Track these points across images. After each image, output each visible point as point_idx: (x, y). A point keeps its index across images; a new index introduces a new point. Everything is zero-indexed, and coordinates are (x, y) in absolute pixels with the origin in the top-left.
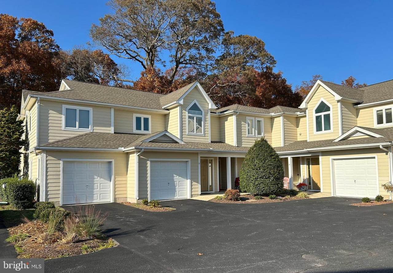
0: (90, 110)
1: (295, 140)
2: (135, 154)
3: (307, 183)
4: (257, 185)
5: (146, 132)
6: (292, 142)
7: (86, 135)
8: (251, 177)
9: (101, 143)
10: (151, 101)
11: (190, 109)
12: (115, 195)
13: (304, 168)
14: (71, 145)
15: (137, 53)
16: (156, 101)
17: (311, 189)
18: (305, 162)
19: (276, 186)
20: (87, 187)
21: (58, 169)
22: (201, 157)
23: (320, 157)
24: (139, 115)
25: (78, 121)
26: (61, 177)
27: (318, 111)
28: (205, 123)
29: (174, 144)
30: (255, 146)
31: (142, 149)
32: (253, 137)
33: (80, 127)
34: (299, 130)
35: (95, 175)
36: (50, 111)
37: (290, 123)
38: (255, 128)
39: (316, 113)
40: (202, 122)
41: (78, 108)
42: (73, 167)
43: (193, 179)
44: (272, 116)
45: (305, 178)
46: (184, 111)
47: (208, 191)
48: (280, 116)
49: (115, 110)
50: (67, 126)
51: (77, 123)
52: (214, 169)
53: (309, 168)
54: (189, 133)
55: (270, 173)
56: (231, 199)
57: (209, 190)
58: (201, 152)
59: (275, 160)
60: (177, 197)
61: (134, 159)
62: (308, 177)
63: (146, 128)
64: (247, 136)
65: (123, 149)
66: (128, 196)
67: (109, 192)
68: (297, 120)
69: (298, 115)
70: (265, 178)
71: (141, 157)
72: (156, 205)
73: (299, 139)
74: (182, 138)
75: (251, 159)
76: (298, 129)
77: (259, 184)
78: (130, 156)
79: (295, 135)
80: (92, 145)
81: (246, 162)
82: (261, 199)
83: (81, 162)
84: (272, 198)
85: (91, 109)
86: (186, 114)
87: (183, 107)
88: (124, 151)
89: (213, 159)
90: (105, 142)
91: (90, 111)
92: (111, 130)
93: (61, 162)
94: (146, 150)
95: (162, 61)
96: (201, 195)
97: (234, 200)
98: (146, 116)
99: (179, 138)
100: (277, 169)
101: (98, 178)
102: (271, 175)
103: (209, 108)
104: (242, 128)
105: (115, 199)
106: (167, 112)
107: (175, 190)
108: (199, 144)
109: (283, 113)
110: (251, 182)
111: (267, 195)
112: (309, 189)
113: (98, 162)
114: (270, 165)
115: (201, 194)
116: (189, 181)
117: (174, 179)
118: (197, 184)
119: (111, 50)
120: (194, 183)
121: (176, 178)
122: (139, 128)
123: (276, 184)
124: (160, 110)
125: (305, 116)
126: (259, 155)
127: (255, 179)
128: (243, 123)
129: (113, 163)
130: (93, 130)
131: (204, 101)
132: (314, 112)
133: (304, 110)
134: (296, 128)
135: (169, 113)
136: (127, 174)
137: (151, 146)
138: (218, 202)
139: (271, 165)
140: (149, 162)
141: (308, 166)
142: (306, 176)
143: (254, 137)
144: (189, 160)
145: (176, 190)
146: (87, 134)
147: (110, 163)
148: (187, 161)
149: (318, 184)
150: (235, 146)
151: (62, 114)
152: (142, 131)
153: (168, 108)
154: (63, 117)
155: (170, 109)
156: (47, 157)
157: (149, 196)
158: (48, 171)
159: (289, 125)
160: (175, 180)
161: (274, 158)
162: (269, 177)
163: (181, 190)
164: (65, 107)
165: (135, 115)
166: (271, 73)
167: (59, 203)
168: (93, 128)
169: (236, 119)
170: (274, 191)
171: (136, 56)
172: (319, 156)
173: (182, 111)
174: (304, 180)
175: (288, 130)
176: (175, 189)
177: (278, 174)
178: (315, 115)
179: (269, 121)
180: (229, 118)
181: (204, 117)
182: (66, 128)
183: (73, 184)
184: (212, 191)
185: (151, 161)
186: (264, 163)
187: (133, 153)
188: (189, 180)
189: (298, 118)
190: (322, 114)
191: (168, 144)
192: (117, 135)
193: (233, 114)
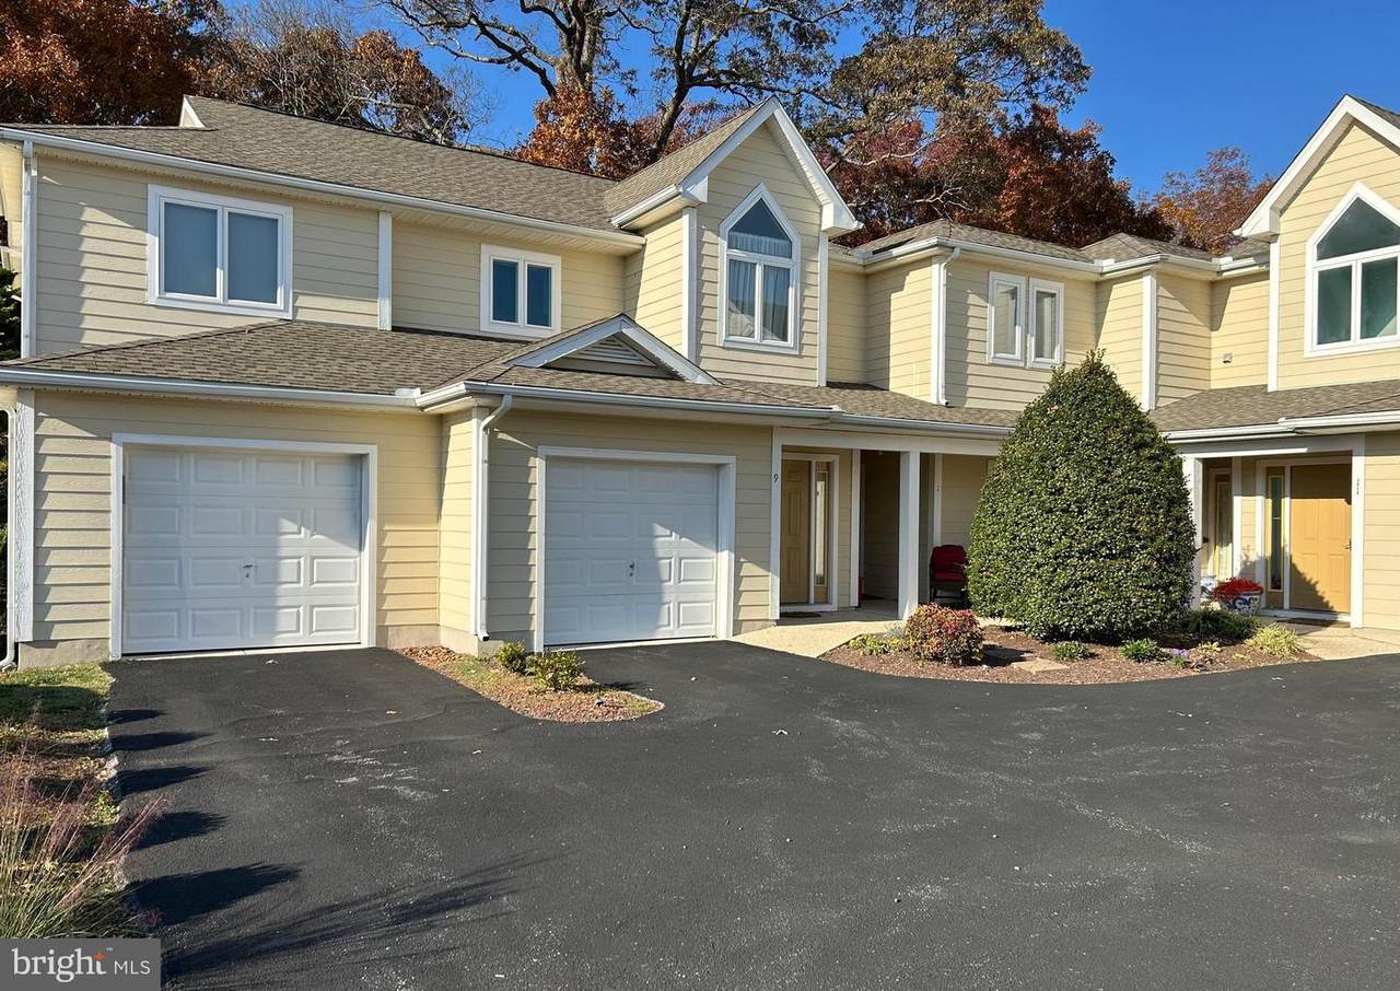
0: (280, 218)
1: (1201, 385)
2: (474, 421)
3: (1260, 578)
4: (1066, 588)
5: (538, 332)
6: (1187, 394)
7: (259, 332)
8: (1034, 550)
9: (320, 366)
10: (565, 199)
11: (737, 228)
12: (380, 613)
13: (1250, 512)
14: (162, 370)
15: (525, 39)
16: (590, 200)
17: (1282, 608)
18: (1260, 483)
19: (1158, 597)
20: (247, 571)
21: (97, 484)
22: (785, 449)
23: (1354, 459)
24: (507, 254)
25: (223, 268)
26: (115, 521)
27: (1333, 245)
28: (803, 297)
29: (661, 381)
30: (1053, 396)
31: (502, 395)
32: (1016, 364)
33: (233, 293)
34: (1220, 341)
35: (284, 517)
36: (88, 209)
37: (1184, 309)
38: (1027, 325)
39: (1321, 257)
40: (791, 291)
41: (225, 205)
42: (177, 476)
43: (746, 551)
44: (1102, 274)
45: (1253, 557)
46: (709, 236)
47: (808, 603)
48: (1139, 275)
49: (396, 223)
50: (170, 284)
51: (221, 276)
52: (840, 508)
53: (1277, 511)
54: (732, 338)
55: (1132, 530)
56: (938, 658)
57: (812, 601)
58: (788, 422)
59: (1159, 469)
60: (671, 630)
61: (468, 443)
62: (1269, 553)
63: (540, 315)
64: (989, 360)
65: (416, 397)
66: (444, 619)
67: (356, 597)
68: (1212, 296)
69: (1220, 273)
70: (1107, 556)
71: (502, 436)
72: (562, 682)
73: (1221, 379)
74: (699, 358)
75: (1035, 458)
76: (1214, 334)
77: (1076, 586)
78: (455, 429)
79: (1203, 364)
80: (271, 372)
81: (1004, 475)
82: (1085, 657)
83: (217, 453)
84: (1138, 657)
85: (284, 215)
86: (720, 251)
87: (704, 215)
88: (422, 408)
89: (836, 459)
90: (341, 365)
91: (279, 223)
92: (380, 314)
93: (114, 450)
94: (521, 404)
95: (624, 69)
96: (779, 623)
97: (955, 663)
98: (541, 260)
99: (686, 355)
100: (1167, 513)
101: (300, 533)
102: (1139, 539)
103: (823, 229)
104: (971, 323)
105: (381, 630)
106: (633, 241)
107: (661, 598)
108: (774, 388)
109: (1158, 257)
110: (1034, 574)
111: (1110, 637)
112: (1268, 607)
113: (303, 457)
114: (1132, 491)
115: (782, 615)
116: (724, 559)
117: (658, 545)
118: (765, 573)
119: (422, 25)
120: (749, 568)
121: (667, 542)
122: (505, 310)
123: (1157, 587)
124: (601, 233)
125: (1265, 276)
126: (1077, 439)
127: (1056, 558)
128: (973, 299)
129: (373, 464)
130: (295, 309)
131: (802, 192)
132: (1311, 251)
133: (1261, 248)
134: (1205, 331)
135: (644, 245)
136: (439, 516)
137: (549, 382)
138: (870, 666)
139: (1139, 492)
140: (538, 467)
141: (1270, 501)
142: (1260, 549)
143: (1022, 365)
144: (731, 460)
145: (667, 598)
146: (263, 327)
147: (359, 460)
148: (719, 466)
149: (1318, 587)
150: (935, 403)
151: (146, 231)
152: (521, 327)
153: (641, 222)
154: (153, 245)
155: (648, 226)
156: (38, 422)
157: (537, 626)
158: (46, 489)
159: (1175, 316)
160: (660, 553)
161: (1152, 458)
162: (1130, 549)
163: (691, 597)
164: (159, 196)
165: (490, 254)
166: (1052, 132)
167: (107, 648)
168: (294, 301)
169: (943, 281)
170: (1148, 619)
171: (524, 50)
172: (1350, 454)
173: (700, 234)
174: (1248, 567)
175: (1175, 337)
176: (660, 593)
177: (1171, 539)
178: (1313, 267)
179: (1085, 299)
180: (913, 277)
181: (798, 266)
182: (169, 295)
183: (179, 559)
184: (827, 603)
185: (549, 460)
186: (1104, 481)
187: (463, 416)
188: (726, 553)
189: (1218, 288)
190: (1356, 261)
191: (635, 379)
192: (403, 337)
193: (930, 258)
